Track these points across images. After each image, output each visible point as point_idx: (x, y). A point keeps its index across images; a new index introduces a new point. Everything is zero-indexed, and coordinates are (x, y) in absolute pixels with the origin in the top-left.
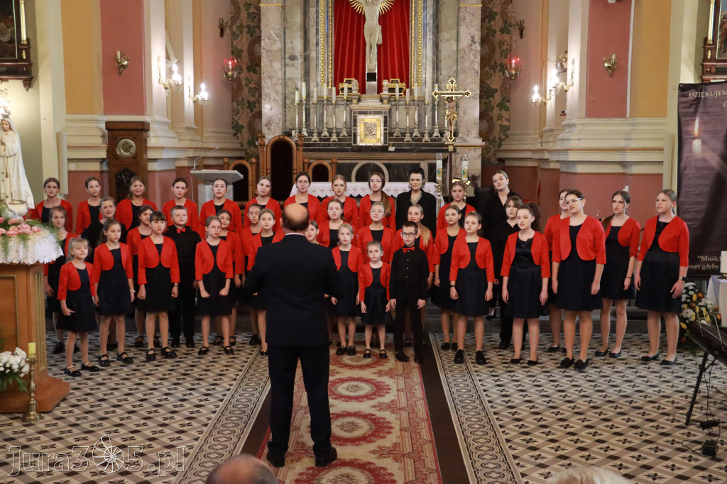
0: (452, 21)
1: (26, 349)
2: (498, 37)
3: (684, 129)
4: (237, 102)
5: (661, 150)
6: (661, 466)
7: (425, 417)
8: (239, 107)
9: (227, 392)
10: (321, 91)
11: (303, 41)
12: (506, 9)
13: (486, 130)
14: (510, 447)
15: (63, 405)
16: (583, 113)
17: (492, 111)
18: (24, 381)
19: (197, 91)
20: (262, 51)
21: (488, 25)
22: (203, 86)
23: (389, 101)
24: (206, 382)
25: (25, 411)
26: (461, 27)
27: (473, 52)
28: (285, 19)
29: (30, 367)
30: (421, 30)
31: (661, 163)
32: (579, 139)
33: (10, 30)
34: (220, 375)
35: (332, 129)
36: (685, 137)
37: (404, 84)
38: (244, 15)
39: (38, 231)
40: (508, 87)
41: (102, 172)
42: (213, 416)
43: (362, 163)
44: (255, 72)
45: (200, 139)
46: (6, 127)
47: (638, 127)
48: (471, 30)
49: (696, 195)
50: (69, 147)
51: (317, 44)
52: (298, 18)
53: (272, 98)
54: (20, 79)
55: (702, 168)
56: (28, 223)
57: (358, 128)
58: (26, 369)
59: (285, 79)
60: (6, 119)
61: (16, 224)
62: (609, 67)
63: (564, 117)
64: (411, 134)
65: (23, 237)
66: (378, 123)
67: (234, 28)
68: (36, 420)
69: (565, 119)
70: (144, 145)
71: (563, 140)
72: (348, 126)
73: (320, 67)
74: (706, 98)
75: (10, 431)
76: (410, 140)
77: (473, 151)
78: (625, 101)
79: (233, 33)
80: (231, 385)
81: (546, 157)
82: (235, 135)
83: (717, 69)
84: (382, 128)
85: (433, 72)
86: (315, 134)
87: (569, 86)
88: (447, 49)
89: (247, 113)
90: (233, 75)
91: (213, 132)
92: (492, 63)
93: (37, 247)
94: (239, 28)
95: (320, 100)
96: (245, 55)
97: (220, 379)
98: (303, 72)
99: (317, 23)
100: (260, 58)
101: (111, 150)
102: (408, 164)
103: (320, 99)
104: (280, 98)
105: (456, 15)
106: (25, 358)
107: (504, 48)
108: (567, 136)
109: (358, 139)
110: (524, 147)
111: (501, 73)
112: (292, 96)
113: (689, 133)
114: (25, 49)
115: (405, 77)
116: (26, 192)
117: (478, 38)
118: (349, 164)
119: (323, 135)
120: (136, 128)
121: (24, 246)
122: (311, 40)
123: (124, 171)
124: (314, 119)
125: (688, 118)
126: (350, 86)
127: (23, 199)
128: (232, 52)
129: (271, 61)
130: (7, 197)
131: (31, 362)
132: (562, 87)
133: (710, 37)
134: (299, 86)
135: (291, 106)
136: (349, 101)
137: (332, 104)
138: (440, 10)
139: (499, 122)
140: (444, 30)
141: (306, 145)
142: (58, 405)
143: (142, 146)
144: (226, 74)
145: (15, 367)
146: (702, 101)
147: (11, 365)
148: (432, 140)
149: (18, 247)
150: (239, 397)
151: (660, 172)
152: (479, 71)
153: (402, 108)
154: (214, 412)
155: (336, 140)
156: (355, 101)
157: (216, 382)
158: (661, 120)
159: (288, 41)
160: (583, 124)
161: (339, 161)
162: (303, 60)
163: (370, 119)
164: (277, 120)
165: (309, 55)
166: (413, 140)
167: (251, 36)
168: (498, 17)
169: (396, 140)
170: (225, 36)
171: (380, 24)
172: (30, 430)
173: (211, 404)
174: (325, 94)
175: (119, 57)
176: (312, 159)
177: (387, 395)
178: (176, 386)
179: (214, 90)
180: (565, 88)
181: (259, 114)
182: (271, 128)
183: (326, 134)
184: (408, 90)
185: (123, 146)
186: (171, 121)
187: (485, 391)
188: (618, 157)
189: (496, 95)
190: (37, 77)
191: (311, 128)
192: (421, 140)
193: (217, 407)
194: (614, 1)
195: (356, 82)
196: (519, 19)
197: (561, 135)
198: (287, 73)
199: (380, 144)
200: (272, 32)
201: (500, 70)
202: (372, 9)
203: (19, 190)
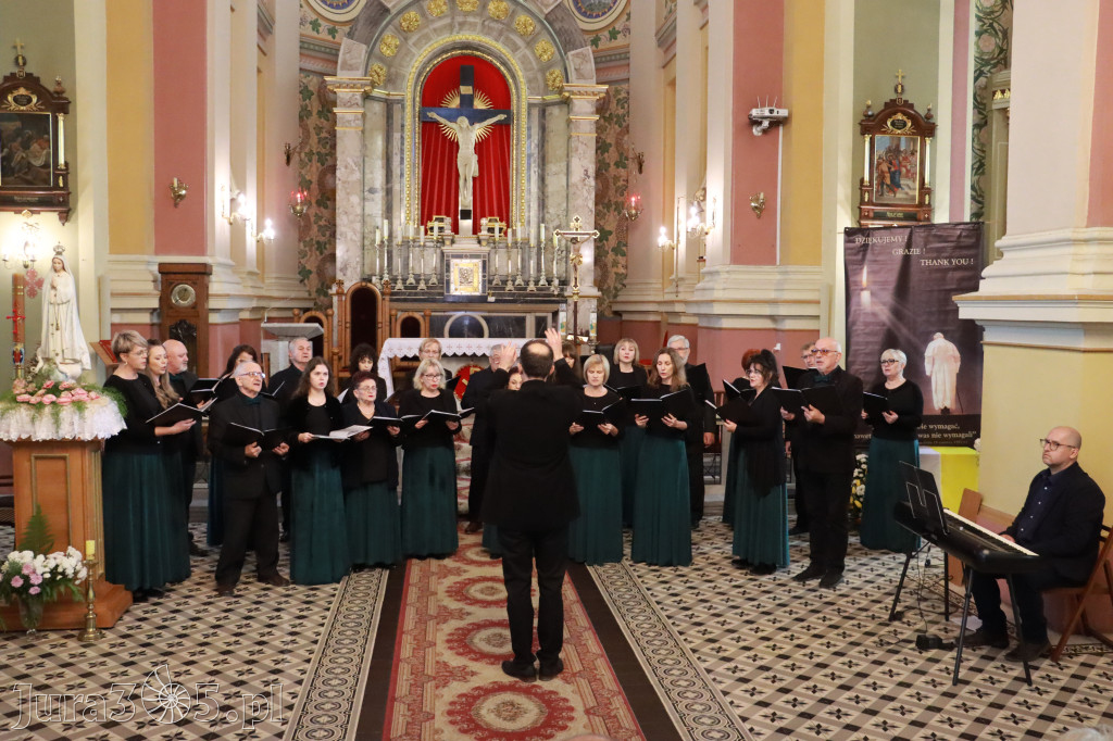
0: (561, 152)
1: (81, 549)
2: (613, 170)
3: (851, 279)
4: (305, 242)
5: (818, 302)
6: (877, 672)
7: (587, 625)
8: (307, 249)
10: (406, 229)
11: (385, 171)
12: (622, 140)
13: (599, 278)
14: (699, 658)
15: (127, 618)
16: (729, 260)
17: (606, 257)
18: (80, 590)
19: (260, 227)
20: (337, 181)
21: (601, 158)
22: (269, 222)
23: (488, 243)
25: (82, 627)
26: (573, 159)
27: (587, 188)
28: (364, 146)
29: (88, 571)
30: (525, 161)
31: (817, 317)
32: (724, 289)
33: (45, 152)
35: (419, 275)
36: (852, 288)
37: (504, 224)
38: (314, 139)
39: (97, 397)
40: (625, 229)
41: (152, 325)
42: (322, 629)
43: (456, 315)
44: (326, 207)
45: (262, 285)
46: (59, 266)
47: (792, 277)
48: (584, 163)
49: (867, 354)
50: (113, 295)
51: (402, 175)
52: (379, 143)
53: (349, 238)
54: (55, 211)
55: (872, 323)
56: (83, 388)
57: (452, 274)
58: (83, 574)
59: (364, 216)
60: (59, 257)
61: (69, 389)
62: (756, 207)
63: (701, 263)
65: (79, 406)
66: (475, 269)
67: (303, 155)
68: (96, 638)
69: (705, 266)
70: (205, 292)
71: (704, 290)
72: (438, 271)
73: (405, 202)
74: (874, 245)
75: (66, 654)
76: (513, 289)
77: (587, 303)
78: (774, 246)
79: (302, 164)
81: (677, 310)
82: (301, 281)
83: (875, 213)
84: (481, 274)
85: (539, 210)
86: (399, 282)
87: (710, 228)
88: (555, 183)
89: (316, 256)
90: (302, 210)
91: (276, 278)
92: (606, 201)
93: (95, 418)
94: (310, 154)
95: (406, 243)
96: (314, 186)
98: (384, 208)
99: (402, 151)
100: (334, 191)
101: (165, 298)
102: (511, 317)
103: (405, 240)
104: (357, 238)
105: (566, 146)
106: (81, 560)
107: (621, 183)
108: (708, 285)
109: (452, 287)
110: (648, 297)
111: (616, 213)
112: (371, 236)
113: (856, 283)
114: (62, 175)
115: (504, 215)
116: (81, 348)
117: (592, 172)
118: (442, 317)
119: (408, 282)
120: (198, 271)
121: (82, 418)
122: (394, 170)
123: (181, 322)
124: (398, 262)
125: (855, 267)
126: (441, 225)
127: (78, 357)
128: (300, 184)
129: (348, 194)
130: (57, 355)
131: (90, 566)
132: (702, 229)
133: (867, 178)
134: (379, 224)
135: (370, 248)
136: (442, 242)
137: (420, 246)
139: (615, 270)
140: (552, 162)
141: (392, 294)
142: (121, 619)
143: (203, 293)
144: (294, 209)
145: (70, 572)
146: (870, 248)
147: (64, 569)
148: (538, 289)
149: (72, 419)
150: (349, 605)
151: (816, 328)
152: (594, 209)
153: (502, 251)
154: (322, 625)
155: (425, 288)
156: (448, 242)
158: (817, 269)
159: (367, 171)
160: (728, 272)
161: (433, 314)
162: (384, 194)
163: (465, 264)
164: (353, 264)
165: (392, 188)
166: (515, 289)
167: (323, 165)
168: (612, 149)
169: (495, 288)
170: (292, 162)
171: (475, 153)
172: (90, 653)
173: (315, 614)
174: (411, 235)
175: (176, 185)
176: (398, 310)
179: (280, 227)
180: (706, 230)
181: (333, 257)
182: (349, 273)
183: (413, 281)
184: (510, 230)
185: (179, 293)
186: (233, 263)
187: (648, 589)
188: (767, 310)
189: (610, 237)
190: (75, 208)
191: (395, 274)
192: (525, 289)
193: (324, 618)
194: (760, 134)
195: (448, 220)
196: (638, 151)
197: (700, 285)
198: (366, 209)
199: (477, 294)
200: (350, 161)
201: (615, 210)
202: (468, 136)
203: (73, 346)
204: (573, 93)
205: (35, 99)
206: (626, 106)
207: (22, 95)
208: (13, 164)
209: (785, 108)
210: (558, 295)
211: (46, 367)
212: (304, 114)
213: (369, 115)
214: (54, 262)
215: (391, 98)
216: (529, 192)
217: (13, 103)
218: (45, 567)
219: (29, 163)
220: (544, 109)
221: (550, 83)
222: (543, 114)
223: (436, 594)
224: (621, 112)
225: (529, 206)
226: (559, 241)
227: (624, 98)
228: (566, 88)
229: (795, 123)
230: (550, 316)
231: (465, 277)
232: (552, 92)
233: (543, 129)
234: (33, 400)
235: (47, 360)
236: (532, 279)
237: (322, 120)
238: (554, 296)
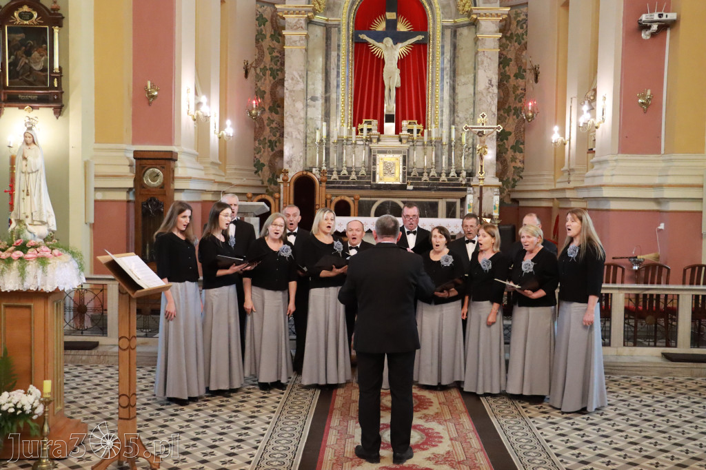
0: (469, 66)
1: (40, 388)
2: (512, 81)
4: (259, 141)
5: (701, 186)
8: (261, 146)
9: (261, 438)
10: (341, 130)
11: (324, 83)
12: (521, 55)
13: (500, 171)
16: (617, 149)
17: (506, 153)
18: (37, 425)
19: (222, 126)
20: (285, 91)
21: (502, 71)
22: (229, 122)
23: (408, 141)
24: (237, 425)
26: (479, 71)
27: (491, 95)
28: (307, 62)
29: (45, 408)
30: (439, 74)
31: (700, 200)
32: (613, 175)
33: (43, 58)
34: (251, 417)
35: (351, 168)
37: (421, 126)
38: (267, 58)
39: (59, 255)
40: (522, 130)
41: (128, 202)
43: (381, 200)
44: (277, 113)
45: (223, 174)
46: (30, 140)
47: (676, 164)
48: (488, 73)
50: (96, 176)
51: (338, 86)
52: (320, 61)
53: (294, 136)
54: (51, 107)
56: (48, 246)
57: (378, 167)
58: (40, 410)
59: (306, 119)
60: (29, 131)
61: (35, 247)
62: (642, 103)
63: (590, 155)
64: (429, 173)
65: (43, 261)
66: (397, 162)
67: (258, 70)
68: (48, 468)
69: (594, 156)
70: (171, 175)
71: (594, 176)
72: (367, 165)
73: (340, 108)
76: (428, 179)
77: (489, 191)
78: (659, 137)
79: (258, 78)
80: (265, 429)
81: (567, 196)
82: (256, 172)
84: (401, 167)
85: (450, 115)
86: (335, 173)
87: (600, 123)
88: (464, 92)
89: (269, 152)
90: (257, 113)
91: (236, 169)
92: (507, 107)
93: (57, 273)
94: (264, 70)
95: (340, 141)
96: (267, 96)
97: (252, 422)
98: (323, 113)
99: (338, 67)
100: (282, 100)
101: (138, 180)
102: (426, 202)
103: (340, 139)
104: (301, 137)
105: (473, 60)
106: (39, 397)
107: (519, 92)
108: (599, 172)
109: (377, 177)
110: (541, 187)
111: (515, 117)
112: (313, 135)
114: (57, 77)
115: (422, 119)
116: (48, 211)
117: (495, 81)
118: (369, 201)
119: (342, 173)
120: (164, 157)
121: (43, 271)
122: (331, 82)
123: (151, 200)
124: (334, 157)
127: (45, 219)
128: (254, 93)
129: (294, 101)
131: (46, 403)
132: (593, 123)
134: (319, 126)
135: (311, 145)
136: (370, 140)
137: (352, 144)
138: (457, 55)
139: (513, 164)
140: (461, 74)
141: (329, 183)
143: (170, 176)
144: (250, 113)
145: (28, 408)
147: (23, 406)
148: (449, 180)
149: (36, 273)
150: (275, 445)
151: (699, 209)
152: (496, 113)
153: (419, 148)
154: (249, 463)
155: (356, 178)
156: (375, 141)
157: (247, 426)
158: (700, 156)
159: (310, 83)
160: (616, 160)
161: (361, 199)
162: (324, 101)
163: (389, 158)
164: (298, 158)
165: (330, 97)
166: (430, 179)
167: (274, 78)
168: (512, 63)
169: (413, 179)
170: (249, 77)
171: (398, 68)
173: (244, 453)
174: (345, 135)
175: (149, 86)
176: (333, 195)
177: (439, 444)
178: (204, 430)
179: (239, 127)
180: (596, 125)
181: (281, 153)
182: (294, 165)
183: (346, 173)
184: (426, 131)
185: (150, 176)
186: (197, 153)
187: (548, 441)
188: (653, 194)
189: (510, 137)
190: (67, 105)
191: (331, 166)
192: (438, 179)
193: (252, 456)
194: (648, 38)
195: (375, 122)
196: (535, 64)
197: (590, 173)
198: (308, 113)
199: (399, 183)
200: (295, 74)
201: (514, 114)
202: (391, 53)
203: (40, 210)
204: (479, 15)
205: (35, 15)
206: (525, 26)
207: (26, 12)
208: (18, 68)
209: (673, 12)
210: (466, 185)
211: (18, 227)
212: (259, 37)
213: (311, 37)
214: (25, 136)
215: (330, 23)
216: (442, 99)
217: (19, 19)
218: (9, 402)
219: (31, 68)
220: (455, 30)
221: (461, 8)
222: (454, 34)
223: (354, 437)
224: (520, 31)
225: (442, 111)
226: (467, 140)
227: (523, 20)
228: (474, 11)
229: (682, 24)
230: (458, 202)
231: (388, 169)
232: (463, 15)
233: (454, 47)
234: (4, 255)
235: (19, 222)
236: (444, 171)
237: (274, 42)
238: (462, 185)
